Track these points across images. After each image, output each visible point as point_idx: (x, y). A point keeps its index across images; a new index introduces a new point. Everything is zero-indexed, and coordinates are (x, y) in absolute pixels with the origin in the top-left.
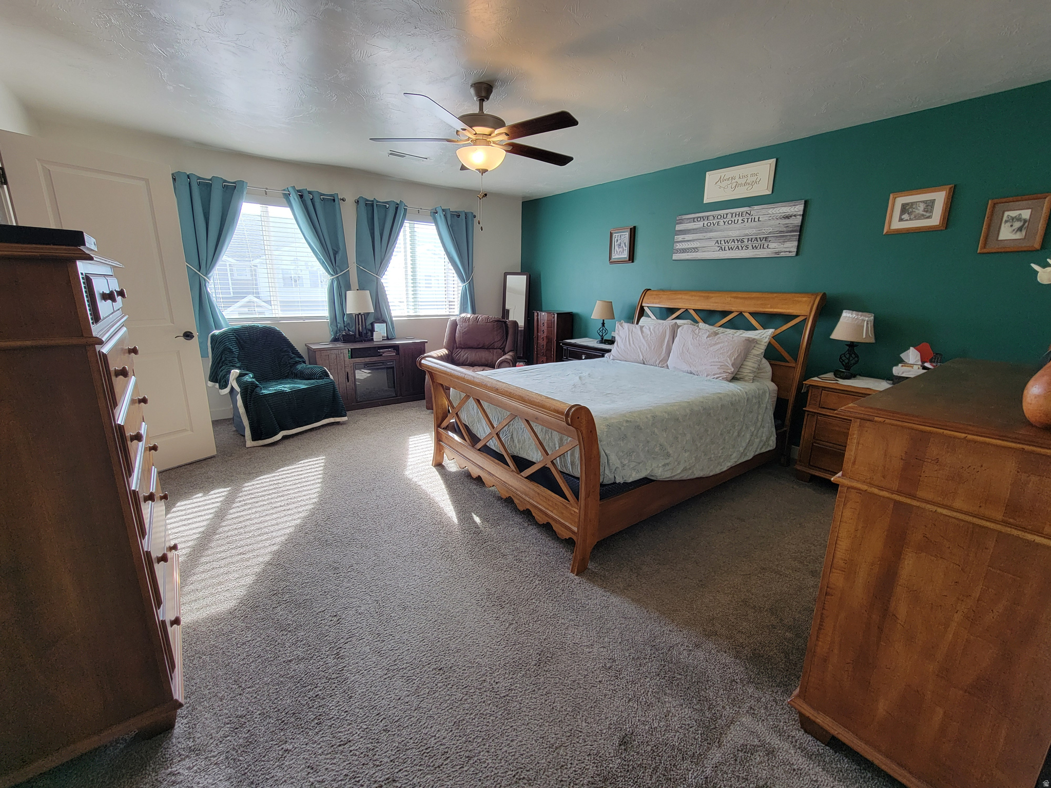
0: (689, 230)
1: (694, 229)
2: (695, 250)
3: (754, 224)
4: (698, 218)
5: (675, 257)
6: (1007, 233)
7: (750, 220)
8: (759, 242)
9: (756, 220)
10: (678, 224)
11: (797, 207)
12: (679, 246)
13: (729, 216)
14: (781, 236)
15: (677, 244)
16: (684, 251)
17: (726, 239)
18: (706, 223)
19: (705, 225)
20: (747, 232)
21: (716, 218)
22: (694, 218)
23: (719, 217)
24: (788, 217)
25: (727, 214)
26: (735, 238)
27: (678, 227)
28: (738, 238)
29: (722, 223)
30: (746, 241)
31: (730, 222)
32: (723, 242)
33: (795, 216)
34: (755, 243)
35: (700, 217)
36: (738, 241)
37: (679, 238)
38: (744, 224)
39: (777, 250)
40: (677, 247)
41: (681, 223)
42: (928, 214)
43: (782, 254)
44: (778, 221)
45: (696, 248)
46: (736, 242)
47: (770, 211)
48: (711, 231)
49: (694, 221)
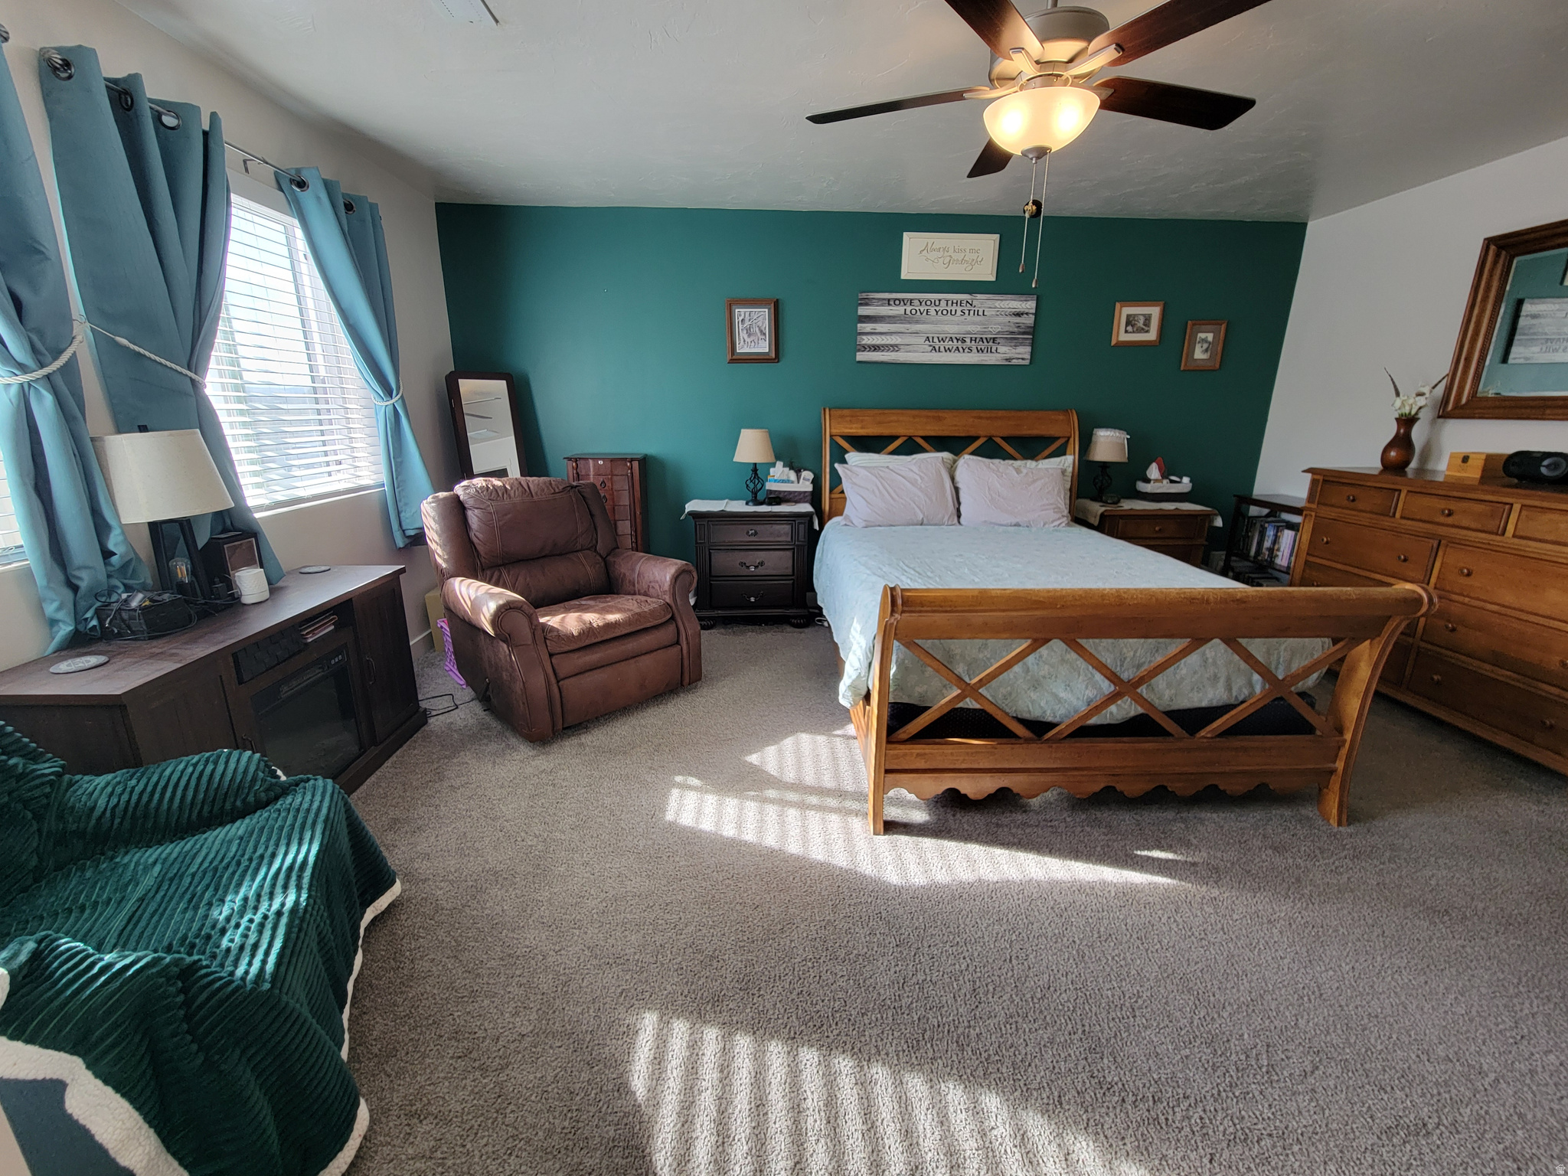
0: (882, 317)
1: (890, 317)
2: (894, 348)
3: (977, 319)
4: (895, 300)
5: (861, 356)
6: (1199, 354)
7: (972, 312)
8: (986, 343)
9: (981, 313)
10: (861, 304)
11: (1029, 303)
12: (867, 340)
13: (943, 303)
14: (1012, 338)
15: (864, 337)
16: (876, 348)
17: (941, 336)
18: (909, 309)
19: (908, 312)
20: (969, 328)
21: (923, 303)
22: (889, 300)
23: (928, 303)
24: (1019, 315)
25: (940, 301)
26: (953, 336)
27: (863, 311)
28: (958, 336)
29: (932, 312)
30: (968, 340)
31: (945, 312)
32: (936, 340)
33: (1027, 314)
34: (981, 345)
35: (899, 300)
36: (958, 340)
37: (867, 327)
38: (964, 317)
39: (1008, 356)
40: (864, 342)
41: (867, 304)
42: (1146, 329)
43: (1014, 362)
44: (1009, 319)
45: (896, 346)
46: (955, 341)
47: (997, 304)
48: (917, 322)
49: (889, 304)
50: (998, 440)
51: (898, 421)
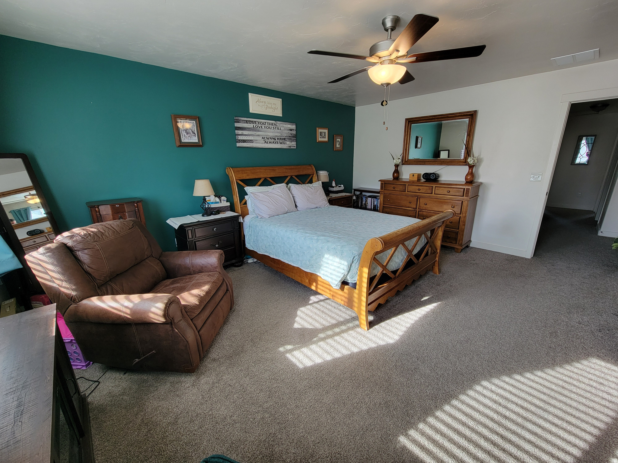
0: (245, 128)
1: (248, 128)
2: (251, 141)
3: (278, 131)
4: (249, 121)
5: (239, 145)
6: (338, 146)
7: (276, 128)
9: (279, 129)
10: (236, 122)
11: (294, 126)
12: (240, 138)
13: (267, 124)
14: (290, 138)
15: (239, 136)
16: (244, 141)
17: (267, 137)
18: (255, 125)
19: (255, 127)
20: (276, 134)
21: (260, 123)
22: (247, 121)
23: (261, 123)
24: (291, 130)
25: (265, 123)
26: (272, 137)
27: (237, 125)
28: (273, 137)
29: (263, 127)
30: (276, 139)
31: (268, 128)
32: (266, 138)
33: (293, 130)
34: (281, 141)
35: (251, 121)
36: (273, 139)
37: (240, 132)
38: (274, 130)
39: (290, 145)
40: (239, 139)
41: (238, 122)
42: (325, 137)
43: (292, 147)
44: (288, 131)
45: (252, 140)
46: (272, 139)
47: (284, 125)
48: (258, 131)
49: (247, 123)
50: (294, 177)
51: (260, 172)
